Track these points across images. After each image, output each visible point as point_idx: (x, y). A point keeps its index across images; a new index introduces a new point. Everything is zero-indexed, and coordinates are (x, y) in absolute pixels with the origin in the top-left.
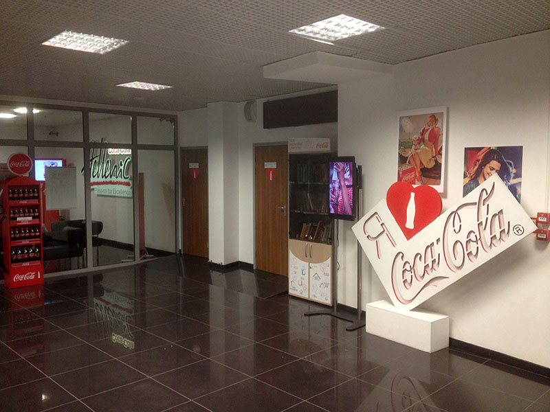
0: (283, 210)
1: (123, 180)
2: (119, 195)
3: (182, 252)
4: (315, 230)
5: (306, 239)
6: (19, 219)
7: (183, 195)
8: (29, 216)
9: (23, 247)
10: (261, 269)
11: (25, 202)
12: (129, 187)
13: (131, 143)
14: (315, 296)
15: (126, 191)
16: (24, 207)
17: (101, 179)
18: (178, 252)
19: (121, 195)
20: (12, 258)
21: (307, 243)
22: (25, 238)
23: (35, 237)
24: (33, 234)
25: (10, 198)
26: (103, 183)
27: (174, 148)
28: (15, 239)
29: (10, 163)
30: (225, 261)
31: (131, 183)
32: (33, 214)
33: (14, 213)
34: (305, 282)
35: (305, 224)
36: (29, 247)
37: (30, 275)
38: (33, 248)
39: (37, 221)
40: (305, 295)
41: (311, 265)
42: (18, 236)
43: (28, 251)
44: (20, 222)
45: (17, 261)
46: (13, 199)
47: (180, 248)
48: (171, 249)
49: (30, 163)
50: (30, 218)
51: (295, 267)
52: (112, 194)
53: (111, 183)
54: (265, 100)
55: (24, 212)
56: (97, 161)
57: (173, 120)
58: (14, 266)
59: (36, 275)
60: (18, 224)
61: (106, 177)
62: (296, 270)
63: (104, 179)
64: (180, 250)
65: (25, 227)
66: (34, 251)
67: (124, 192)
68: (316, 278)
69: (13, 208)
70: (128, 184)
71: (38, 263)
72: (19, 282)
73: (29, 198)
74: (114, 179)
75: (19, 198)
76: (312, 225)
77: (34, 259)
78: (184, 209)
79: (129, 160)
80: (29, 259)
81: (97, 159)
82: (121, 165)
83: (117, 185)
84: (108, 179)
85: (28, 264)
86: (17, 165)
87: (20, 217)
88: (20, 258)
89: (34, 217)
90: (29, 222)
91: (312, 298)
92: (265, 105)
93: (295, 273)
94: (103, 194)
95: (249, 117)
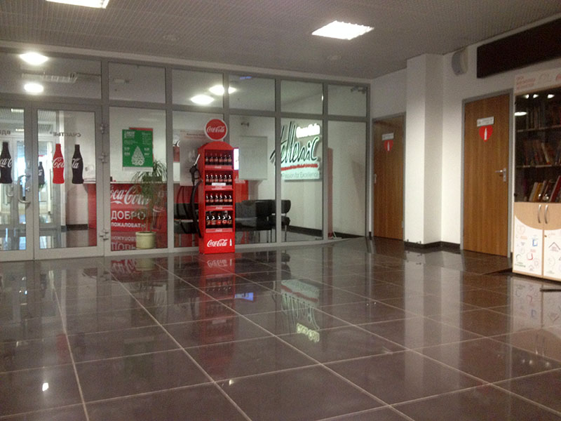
0: (501, 175)
1: (311, 162)
2: (306, 178)
3: (372, 235)
4: (552, 189)
5: (541, 200)
6: (213, 184)
7: (375, 172)
8: (223, 182)
9: (217, 213)
10: (471, 249)
11: (220, 167)
12: (317, 168)
13: (321, 113)
14: (551, 272)
15: (313, 173)
16: (218, 172)
17: (288, 164)
18: (368, 235)
19: (309, 178)
20: (206, 223)
21: (540, 205)
22: (219, 204)
23: (228, 203)
24: (226, 201)
25: (206, 163)
26: (291, 168)
27: (365, 120)
28: (210, 204)
29: (207, 128)
30: (425, 240)
31: (318, 164)
32: (226, 181)
33: (209, 178)
34: (538, 255)
35: (536, 184)
36: (222, 213)
37: (223, 241)
38: (226, 215)
39: (230, 188)
40: (537, 272)
41: (547, 232)
42: (212, 201)
43: (222, 218)
44: (214, 187)
45: (211, 226)
46: (209, 163)
47: (370, 230)
48: (361, 232)
49: (225, 128)
50: (224, 184)
51: (522, 238)
52: (300, 178)
53: (299, 166)
54: (480, 44)
55: (219, 178)
56: (286, 146)
57: (366, 89)
58: (208, 231)
59: (228, 242)
60: (213, 189)
61: (294, 161)
62: (523, 241)
63: (292, 164)
64: (370, 233)
65: (219, 192)
66: (227, 219)
67: (311, 175)
68: (554, 249)
69: (209, 172)
70: (315, 166)
71: (230, 230)
72: (212, 248)
73: (223, 163)
74: (302, 162)
75: (214, 163)
76: (547, 183)
77: (226, 226)
78: (375, 186)
79: (317, 140)
80: (222, 226)
81: (285, 144)
82: (309, 146)
83: (304, 168)
84: (296, 163)
85: (220, 230)
86: (213, 130)
87: (214, 182)
88: (213, 224)
89: (227, 183)
90: (223, 187)
91: (547, 275)
92: (479, 49)
93: (523, 244)
94: (291, 179)
95: (458, 69)
